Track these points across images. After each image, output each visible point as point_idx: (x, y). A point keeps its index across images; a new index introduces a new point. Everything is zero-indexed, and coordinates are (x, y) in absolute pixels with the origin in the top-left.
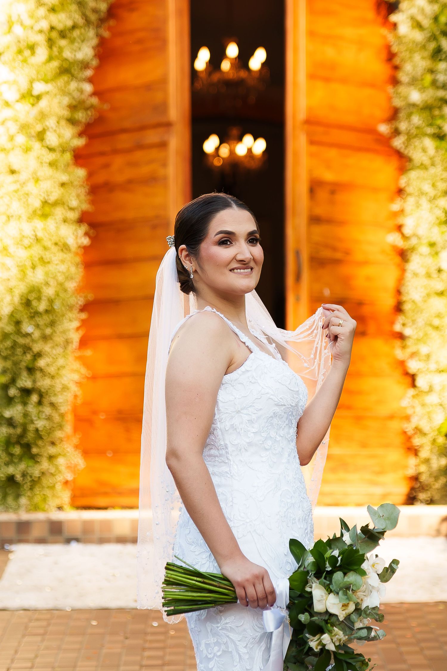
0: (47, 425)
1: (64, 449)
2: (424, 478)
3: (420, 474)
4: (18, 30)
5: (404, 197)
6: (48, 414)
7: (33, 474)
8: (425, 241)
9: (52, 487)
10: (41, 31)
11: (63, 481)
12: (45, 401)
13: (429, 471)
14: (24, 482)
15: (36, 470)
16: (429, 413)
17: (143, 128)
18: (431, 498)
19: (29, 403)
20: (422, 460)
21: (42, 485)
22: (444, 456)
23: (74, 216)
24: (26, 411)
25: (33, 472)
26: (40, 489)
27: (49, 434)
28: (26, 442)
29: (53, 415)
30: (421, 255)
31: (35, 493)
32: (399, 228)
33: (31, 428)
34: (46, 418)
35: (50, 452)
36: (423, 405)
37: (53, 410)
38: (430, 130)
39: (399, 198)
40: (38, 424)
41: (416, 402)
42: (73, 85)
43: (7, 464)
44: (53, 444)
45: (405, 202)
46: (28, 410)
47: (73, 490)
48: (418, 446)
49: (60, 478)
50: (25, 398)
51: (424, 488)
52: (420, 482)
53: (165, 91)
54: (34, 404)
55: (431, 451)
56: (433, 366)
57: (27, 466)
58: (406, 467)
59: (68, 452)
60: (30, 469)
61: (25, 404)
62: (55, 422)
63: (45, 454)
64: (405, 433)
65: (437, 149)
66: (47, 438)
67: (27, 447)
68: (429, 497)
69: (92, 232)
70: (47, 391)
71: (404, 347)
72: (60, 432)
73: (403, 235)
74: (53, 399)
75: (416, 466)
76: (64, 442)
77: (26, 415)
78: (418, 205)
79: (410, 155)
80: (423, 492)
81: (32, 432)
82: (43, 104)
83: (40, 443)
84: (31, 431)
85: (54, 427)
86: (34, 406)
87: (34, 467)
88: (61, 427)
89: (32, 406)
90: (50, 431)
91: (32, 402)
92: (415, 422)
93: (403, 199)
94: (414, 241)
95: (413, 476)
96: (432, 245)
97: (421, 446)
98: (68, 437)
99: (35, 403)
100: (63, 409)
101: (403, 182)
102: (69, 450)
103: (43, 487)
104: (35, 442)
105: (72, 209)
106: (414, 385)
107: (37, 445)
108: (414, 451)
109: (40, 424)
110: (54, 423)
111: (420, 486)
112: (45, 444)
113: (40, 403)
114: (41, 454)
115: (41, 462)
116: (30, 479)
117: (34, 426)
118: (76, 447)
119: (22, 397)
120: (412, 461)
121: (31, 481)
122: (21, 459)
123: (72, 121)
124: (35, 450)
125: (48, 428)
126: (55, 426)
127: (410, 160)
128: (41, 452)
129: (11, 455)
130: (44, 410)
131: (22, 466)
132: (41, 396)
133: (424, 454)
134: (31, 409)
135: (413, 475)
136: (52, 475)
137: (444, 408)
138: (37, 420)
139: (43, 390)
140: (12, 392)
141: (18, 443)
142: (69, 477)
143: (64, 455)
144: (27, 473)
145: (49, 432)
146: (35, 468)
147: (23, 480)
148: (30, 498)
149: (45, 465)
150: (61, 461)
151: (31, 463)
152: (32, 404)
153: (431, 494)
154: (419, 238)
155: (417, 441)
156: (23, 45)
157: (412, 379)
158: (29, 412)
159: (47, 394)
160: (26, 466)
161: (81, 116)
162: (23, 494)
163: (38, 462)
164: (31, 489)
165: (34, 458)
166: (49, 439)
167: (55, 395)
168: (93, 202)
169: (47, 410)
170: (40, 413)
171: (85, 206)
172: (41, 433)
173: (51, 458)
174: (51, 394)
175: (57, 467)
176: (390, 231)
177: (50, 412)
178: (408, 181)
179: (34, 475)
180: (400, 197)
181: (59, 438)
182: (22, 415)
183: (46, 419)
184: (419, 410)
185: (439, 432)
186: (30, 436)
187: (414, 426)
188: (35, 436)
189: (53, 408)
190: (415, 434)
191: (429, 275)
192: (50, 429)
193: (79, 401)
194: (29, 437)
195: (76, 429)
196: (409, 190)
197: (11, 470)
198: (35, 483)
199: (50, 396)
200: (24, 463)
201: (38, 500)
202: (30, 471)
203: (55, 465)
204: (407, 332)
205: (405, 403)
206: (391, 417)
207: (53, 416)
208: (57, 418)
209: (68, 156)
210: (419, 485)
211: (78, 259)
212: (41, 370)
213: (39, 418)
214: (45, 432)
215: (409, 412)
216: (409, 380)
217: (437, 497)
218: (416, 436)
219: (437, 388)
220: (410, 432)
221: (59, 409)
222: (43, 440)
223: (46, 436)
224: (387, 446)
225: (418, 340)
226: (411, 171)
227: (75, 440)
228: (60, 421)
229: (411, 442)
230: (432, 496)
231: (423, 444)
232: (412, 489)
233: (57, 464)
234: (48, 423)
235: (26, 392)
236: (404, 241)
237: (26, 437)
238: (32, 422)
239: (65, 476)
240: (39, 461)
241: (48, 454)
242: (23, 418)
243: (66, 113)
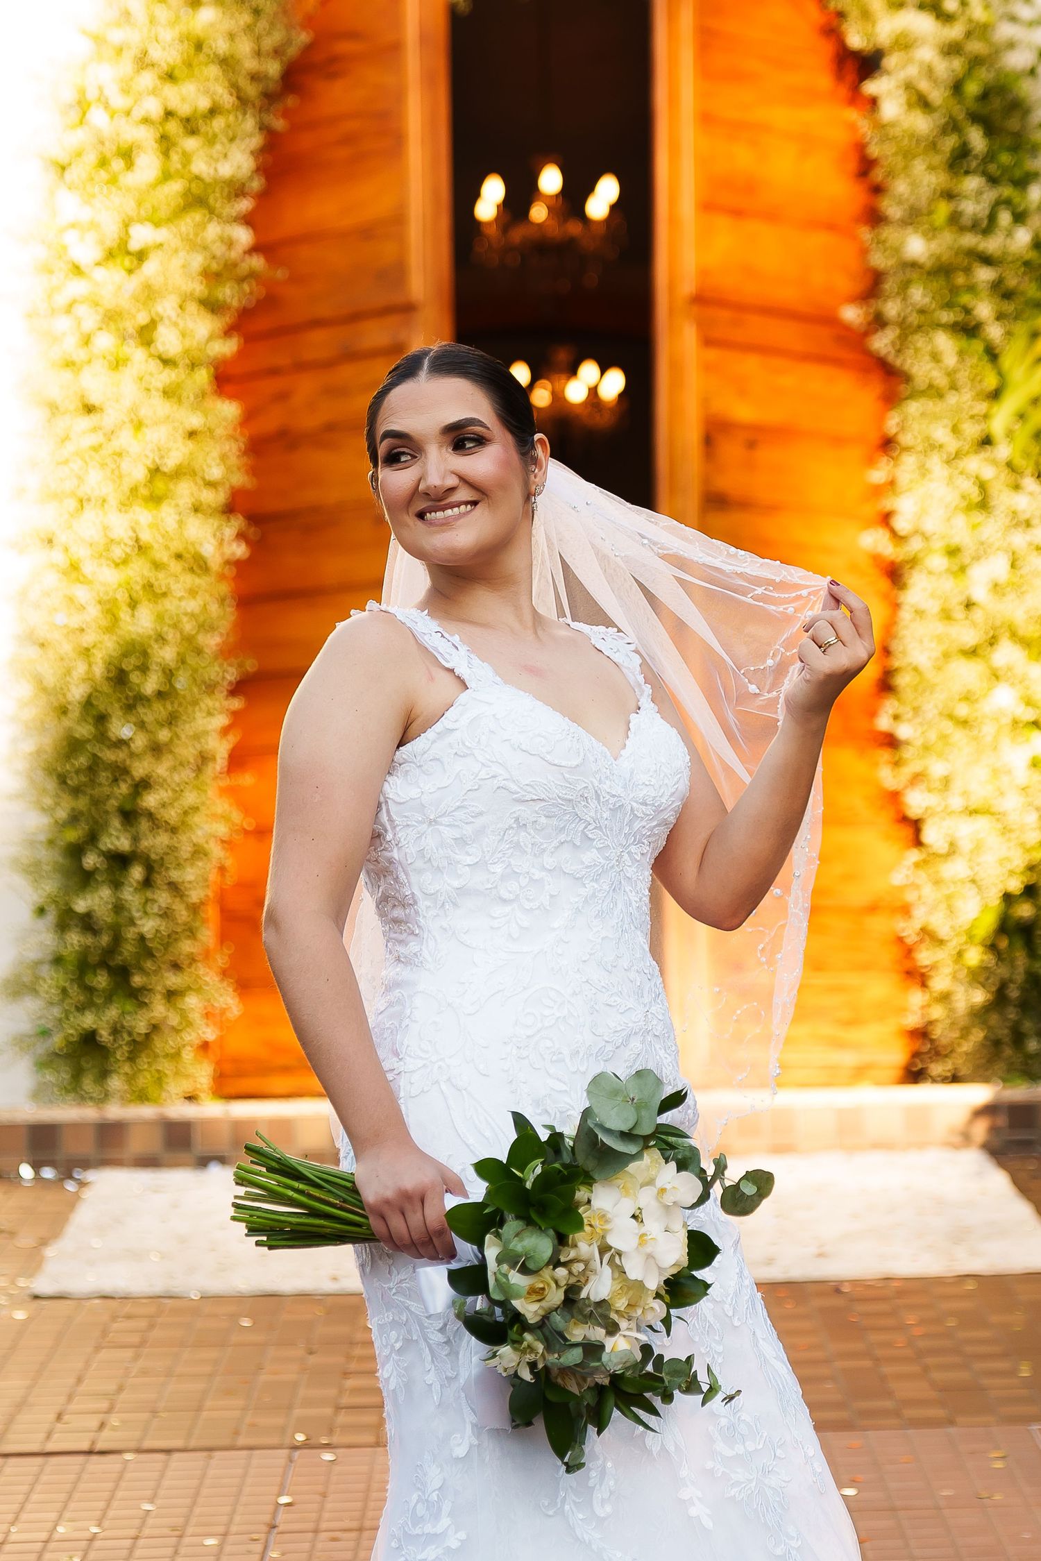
0: (162, 928)
1: (198, 976)
2: (938, 1032)
3: (931, 1023)
4: (98, 117)
5: (895, 454)
6: (164, 905)
7: (135, 1027)
8: (938, 545)
9: (176, 1056)
10: (146, 121)
11: (197, 1042)
12: (158, 879)
13: (948, 1016)
14: (116, 1045)
15: (141, 1021)
16: (949, 898)
17: (356, 317)
18: (953, 1072)
19: (126, 882)
20: (935, 995)
21: (154, 1052)
22: (979, 986)
23: (214, 498)
24: (121, 899)
25: (134, 1024)
26: (150, 1060)
27: (167, 946)
28: (121, 963)
29: (174, 907)
30: (930, 573)
31: (141, 1068)
32: (886, 519)
33: (130, 934)
34: (161, 913)
35: (168, 983)
36: (937, 882)
37: (175, 896)
38: (946, 317)
39: (885, 459)
40: (143, 925)
41: (922, 877)
42: (213, 230)
43: (81, 1009)
44: (176, 967)
45: (896, 465)
46: (122, 897)
47: (218, 1063)
48: (926, 967)
49: (191, 1037)
50: (118, 873)
51: (938, 1053)
52: (932, 1041)
53: (401, 240)
54: (135, 884)
55: (955, 977)
56: (956, 802)
57: (123, 1012)
58: (903, 1010)
59: (207, 984)
60: (128, 1018)
61: (117, 885)
62: (180, 922)
63: (159, 988)
64: (900, 940)
65: (961, 353)
66: (164, 955)
67: (121, 974)
68: (949, 1071)
69: (252, 532)
70: (162, 859)
71: (897, 764)
72: (189, 942)
73: (893, 533)
74: (174, 875)
75: (923, 1007)
76: (199, 964)
77: (119, 908)
78: (923, 471)
79: (906, 367)
80: (937, 1061)
81: (132, 942)
82: (151, 268)
83: (149, 965)
84: (130, 941)
85: (177, 933)
86: (136, 889)
87: (136, 1013)
88: (191, 933)
89: (131, 889)
90: (170, 940)
91: (131, 880)
92: (920, 916)
93: (893, 458)
94: (915, 545)
95: (918, 1029)
96: (953, 552)
97: (933, 967)
98: (207, 955)
99: (138, 882)
100: (195, 896)
101: (892, 423)
102: (207, 979)
103: (156, 1056)
104: (138, 962)
105: (211, 485)
106: (918, 842)
107: (142, 970)
108: (917, 977)
109: (148, 926)
110: (177, 924)
111: (930, 1049)
112: (159, 967)
113: (147, 883)
114: (150, 987)
115: (151, 1003)
116: (127, 1038)
117: (136, 930)
118: (224, 973)
119: (110, 870)
120: (917, 998)
121: (128, 1044)
122: (109, 998)
123: (211, 306)
124: (137, 980)
125: (165, 933)
126: (179, 930)
127: (907, 378)
128: (151, 984)
129: (90, 990)
130: (155, 897)
131: (112, 1013)
132: (151, 868)
133: (940, 983)
134: (130, 896)
135: (917, 1026)
136: (176, 1030)
137: (979, 888)
138: (141, 918)
139: (153, 856)
140: (91, 860)
141: (104, 964)
142: (210, 1034)
143: (199, 990)
144: (123, 1027)
145: (168, 942)
146: (139, 1017)
147: (115, 1040)
148: (130, 1079)
149: (159, 1009)
150: (192, 1002)
151: (129, 1007)
152: (131, 886)
153: (953, 1064)
154: (926, 538)
155: (924, 957)
156: (109, 149)
157: (913, 828)
158: (126, 901)
159: (162, 865)
160: (120, 1011)
161: (228, 293)
162: (115, 1070)
163: (146, 1003)
164: (132, 1058)
165: (137, 997)
166: (170, 957)
167: (179, 866)
168: (253, 471)
169: (163, 898)
170: (149, 904)
171: (239, 479)
172: (150, 945)
173: (171, 995)
174: (171, 863)
175: (183, 1014)
176: (868, 524)
177: (169, 901)
178: (903, 421)
179: (137, 1030)
180: (887, 455)
181: (187, 956)
182: (110, 906)
183: (161, 916)
184: (928, 891)
185: (971, 937)
186: (128, 950)
187: (919, 926)
188: (138, 950)
189: (175, 893)
190: (922, 941)
191: (946, 615)
192: (169, 936)
193: (230, 881)
194: (126, 953)
195: (223, 938)
196: (906, 439)
197: (88, 1020)
198: (140, 1046)
199: (167, 869)
200: (116, 1005)
201: (146, 1081)
202: (128, 1021)
203: (181, 1009)
204: (903, 731)
205: (898, 878)
206: (873, 908)
207: (174, 910)
208: (182, 914)
209: (203, 377)
210: (929, 1046)
211: (224, 588)
212: (150, 815)
213: (146, 913)
214: (158, 942)
215: (910, 897)
216: (907, 832)
217: (964, 1071)
218: (923, 946)
219: (965, 845)
220: (911, 938)
221: (188, 896)
222: (155, 959)
223: (160, 951)
224: (865, 967)
225: (926, 748)
226: (909, 401)
227: (221, 960)
228: (189, 919)
229: (913, 959)
230: (955, 1069)
231: (937, 962)
232: (916, 1055)
233: (184, 1007)
234: (164, 924)
235: (120, 861)
236: (896, 546)
237: (121, 954)
238: (132, 922)
239: (200, 1032)
240: (146, 1001)
241: (164, 986)
242: (112, 914)
243: (199, 288)
